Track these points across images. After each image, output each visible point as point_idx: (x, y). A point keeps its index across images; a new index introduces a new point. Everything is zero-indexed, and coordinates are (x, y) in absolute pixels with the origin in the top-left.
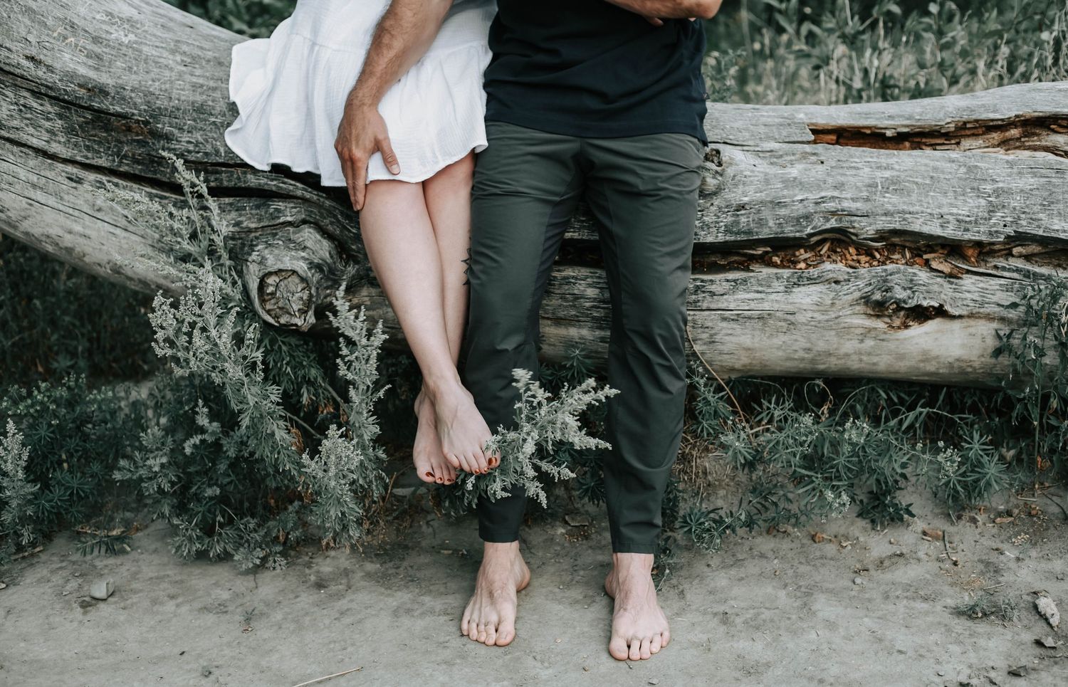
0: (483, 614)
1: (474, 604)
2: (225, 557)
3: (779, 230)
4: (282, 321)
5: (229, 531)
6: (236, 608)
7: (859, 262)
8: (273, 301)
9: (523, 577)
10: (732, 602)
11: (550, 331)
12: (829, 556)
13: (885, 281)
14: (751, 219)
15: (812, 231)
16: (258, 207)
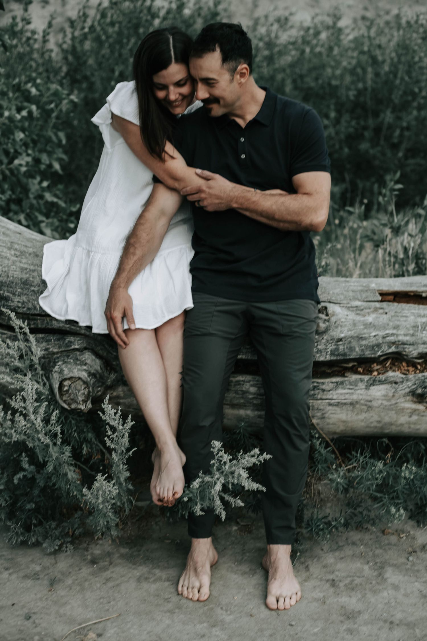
0: (191, 582)
1: (186, 575)
2: (37, 544)
3: (362, 353)
4: (73, 406)
5: (39, 529)
6: (45, 576)
7: (408, 371)
8: (67, 395)
9: (214, 558)
10: (337, 573)
11: (229, 411)
12: (393, 543)
13: (424, 382)
14: (345, 347)
15: (381, 354)
16: (58, 340)
